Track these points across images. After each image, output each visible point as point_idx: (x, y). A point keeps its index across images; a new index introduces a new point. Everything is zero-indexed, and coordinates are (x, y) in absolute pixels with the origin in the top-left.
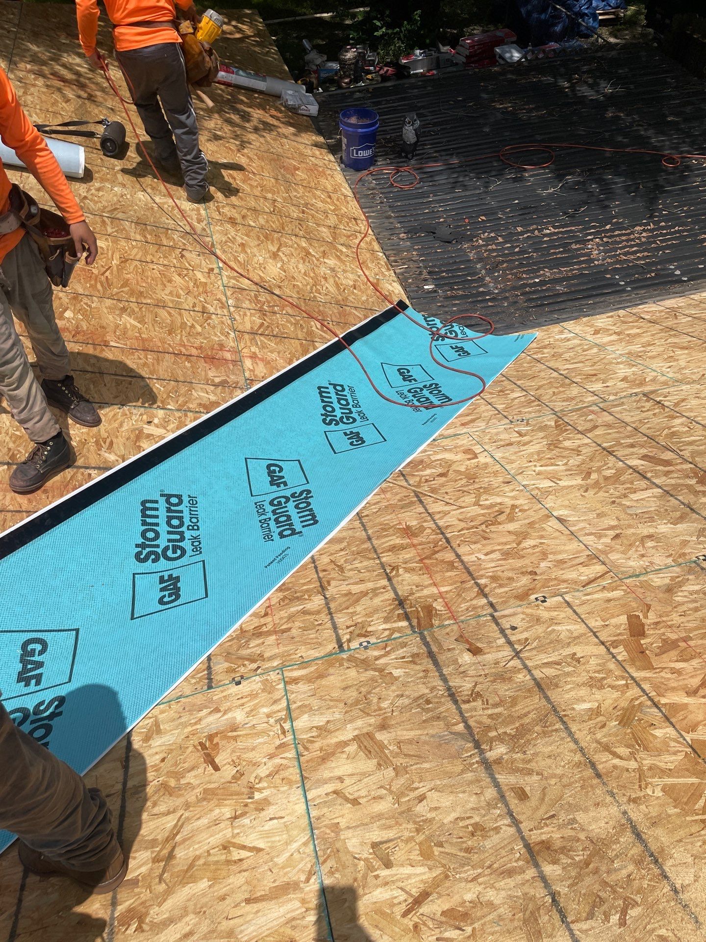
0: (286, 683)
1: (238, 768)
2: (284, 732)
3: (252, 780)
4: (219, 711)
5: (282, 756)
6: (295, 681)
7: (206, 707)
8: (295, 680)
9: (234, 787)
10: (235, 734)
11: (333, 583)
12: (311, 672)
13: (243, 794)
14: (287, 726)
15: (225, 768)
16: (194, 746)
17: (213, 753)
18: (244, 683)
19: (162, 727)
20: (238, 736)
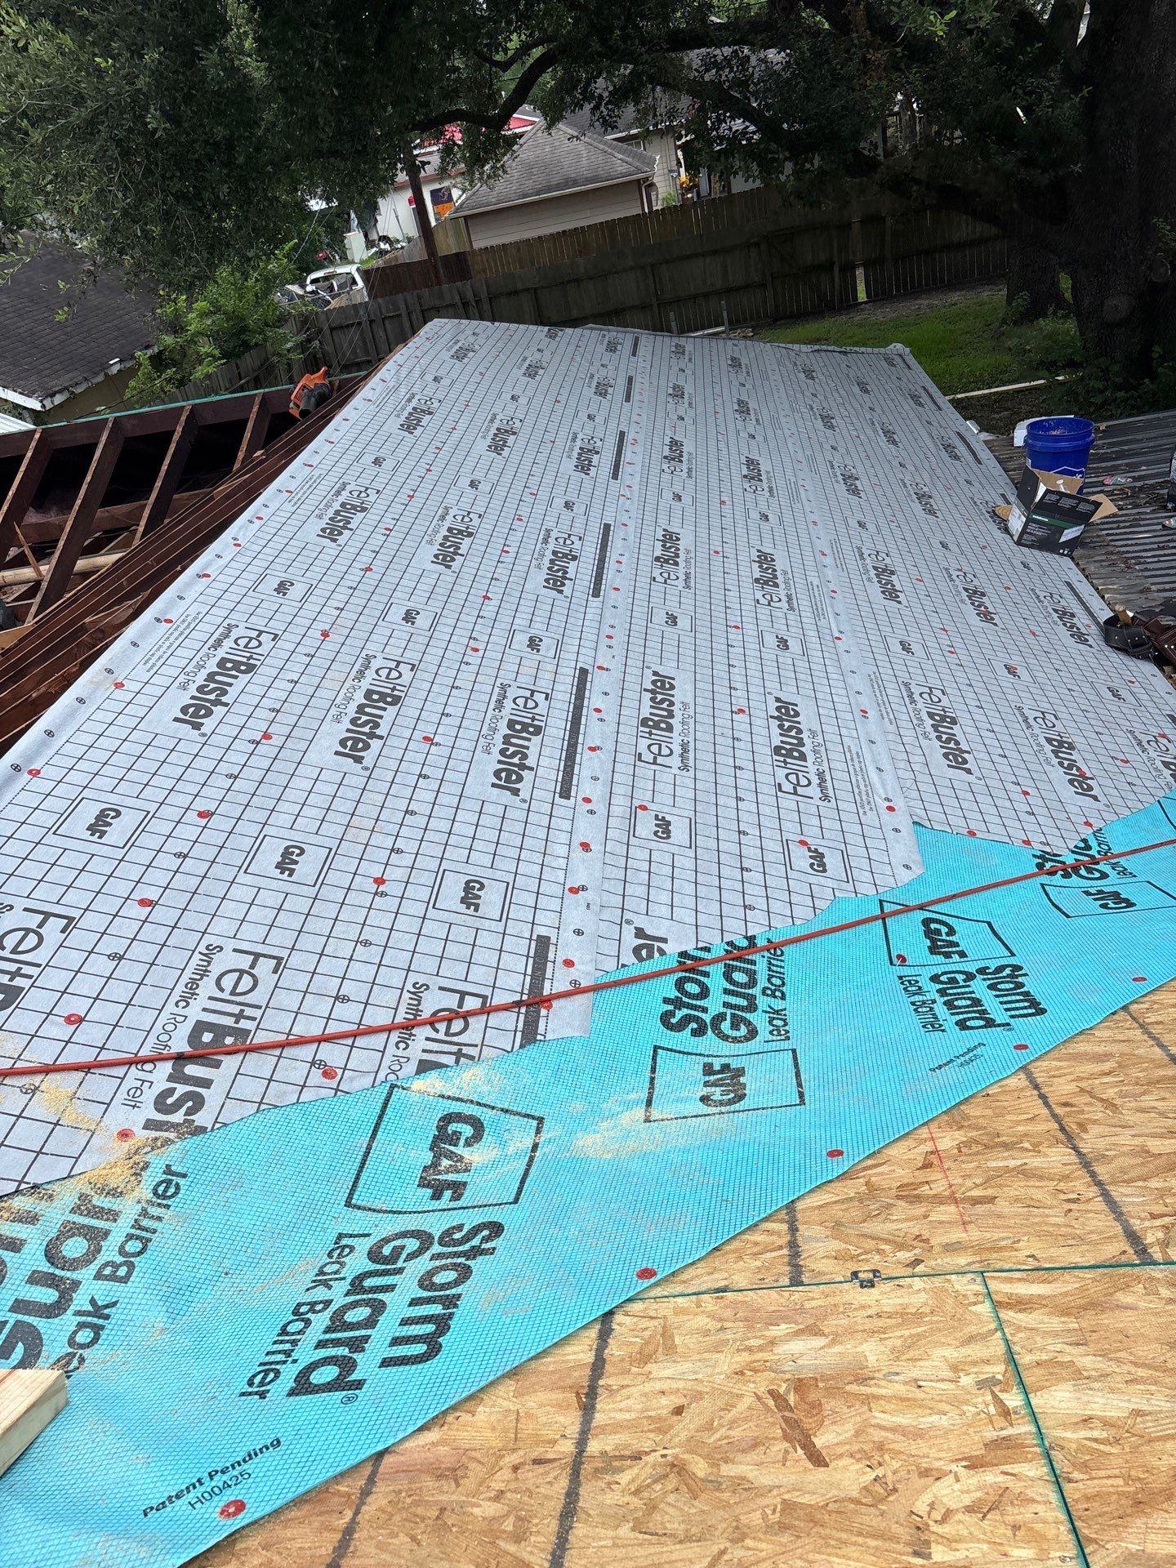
0: (997, 1305)
1: (880, 1472)
2: (1006, 1413)
3: (921, 1507)
4: (819, 1333)
5: (1008, 1468)
6: (1021, 1304)
7: (786, 1319)
8: (1019, 1302)
9: (870, 1518)
10: (864, 1389)
11: (1094, 1130)
12: (1066, 1294)
13: (894, 1539)
14: (1013, 1400)
15: (841, 1463)
16: (759, 1398)
17: (808, 1423)
18: (882, 1288)
19: (677, 1340)
20: (877, 1397)
